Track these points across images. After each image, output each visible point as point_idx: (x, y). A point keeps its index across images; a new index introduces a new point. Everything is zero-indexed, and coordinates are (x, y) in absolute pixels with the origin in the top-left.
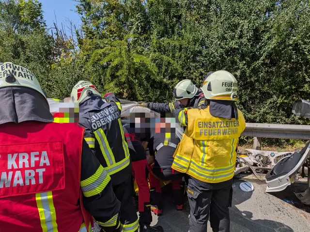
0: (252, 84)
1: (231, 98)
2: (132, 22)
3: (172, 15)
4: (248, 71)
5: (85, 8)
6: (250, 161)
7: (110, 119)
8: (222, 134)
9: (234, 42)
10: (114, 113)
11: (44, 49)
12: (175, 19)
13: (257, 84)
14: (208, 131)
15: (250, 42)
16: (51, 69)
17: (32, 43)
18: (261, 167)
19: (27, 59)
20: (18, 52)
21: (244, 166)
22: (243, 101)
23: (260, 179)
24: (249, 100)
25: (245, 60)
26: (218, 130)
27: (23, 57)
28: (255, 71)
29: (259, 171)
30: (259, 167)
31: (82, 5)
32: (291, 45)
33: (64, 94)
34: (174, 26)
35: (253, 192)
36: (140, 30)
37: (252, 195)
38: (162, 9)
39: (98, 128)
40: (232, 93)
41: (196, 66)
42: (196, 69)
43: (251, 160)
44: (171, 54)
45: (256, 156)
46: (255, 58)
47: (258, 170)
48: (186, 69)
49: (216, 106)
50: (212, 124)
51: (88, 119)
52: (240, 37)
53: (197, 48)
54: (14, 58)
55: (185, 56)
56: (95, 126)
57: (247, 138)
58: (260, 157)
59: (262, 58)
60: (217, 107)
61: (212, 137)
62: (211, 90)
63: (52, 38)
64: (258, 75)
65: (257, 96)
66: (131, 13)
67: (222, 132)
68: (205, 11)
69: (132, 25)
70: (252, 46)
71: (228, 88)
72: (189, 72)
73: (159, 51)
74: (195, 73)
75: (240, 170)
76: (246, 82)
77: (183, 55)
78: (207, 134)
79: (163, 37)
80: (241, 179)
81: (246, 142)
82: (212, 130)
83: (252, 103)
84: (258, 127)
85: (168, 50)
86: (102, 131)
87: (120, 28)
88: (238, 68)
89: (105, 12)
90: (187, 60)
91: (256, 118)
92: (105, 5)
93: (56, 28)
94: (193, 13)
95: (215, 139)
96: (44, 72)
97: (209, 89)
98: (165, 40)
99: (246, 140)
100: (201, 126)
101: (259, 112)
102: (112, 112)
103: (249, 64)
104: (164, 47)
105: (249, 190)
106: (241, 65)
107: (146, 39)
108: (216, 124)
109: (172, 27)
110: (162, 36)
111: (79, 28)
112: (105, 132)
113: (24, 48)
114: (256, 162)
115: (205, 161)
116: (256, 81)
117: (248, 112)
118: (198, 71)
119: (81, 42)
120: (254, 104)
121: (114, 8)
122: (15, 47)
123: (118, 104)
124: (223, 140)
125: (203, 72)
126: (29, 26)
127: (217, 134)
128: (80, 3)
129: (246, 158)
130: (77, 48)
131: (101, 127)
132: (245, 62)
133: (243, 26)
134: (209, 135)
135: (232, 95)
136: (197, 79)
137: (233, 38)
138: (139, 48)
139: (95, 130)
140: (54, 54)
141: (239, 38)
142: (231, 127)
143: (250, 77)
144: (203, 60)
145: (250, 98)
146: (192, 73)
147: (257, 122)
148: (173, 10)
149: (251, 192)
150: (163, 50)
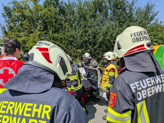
2: (37, 25)
4: (93, 50)
12: (59, 26)
25: (91, 45)
28: (95, 50)
31: (6, 13)
32: (107, 40)
36: (42, 29)
41: (71, 47)
46: (95, 44)
53: (72, 39)
59: (97, 45)
74: (71, 50)
79: (55, 33)
85: (58, 39)
88: (89, 49)
90: (67, 44)
98: (56, 35)
103: (93, 47)
104: (56, 38)
106: (90, 47)
107: (46, 34)
125: (75, 50)
128: (4, 12)
131: (77, 72)
137: (86, 36)
146: (70, 50)
150: (55, 39)
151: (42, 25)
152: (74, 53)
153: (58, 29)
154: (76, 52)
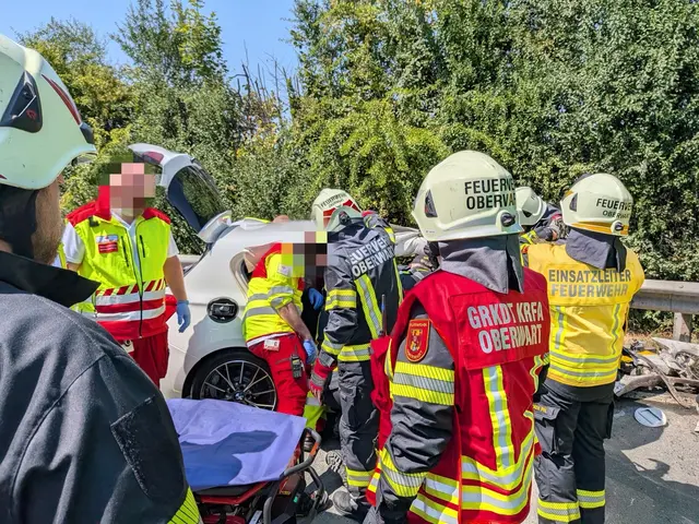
0: (675, 195)
1: (612, 231)
2: (404, 60)
3: (491, 41)
4: (665, 165)
5: (307, 33)
6: (663, 364)
7: (381, 258)
8: (595, 295)
9: (633, 97)
10: (386, 248)
11: (223, 119)
12: (497, 51)
13: (686, 192)
14: (567, 288)
15: (672, 98)
16: (235, 159)
17: (200, 108)
18: (689, 378)
19: (190, 139)
20: (174, 125)
21: (647, 373)
22: (652, 232)
23: (684, 404)
24: (668, 229)
25: (659, 139)
26: (589, 287)
27: (182, 134)
28: (683, 164)
29: (684, 388)
30: (683, 378)
31: (302, 28)
33: (258, 210)
34: (496, 64)
35: (666, 430)
36: (419, 75)
37: (663, 436)
38: (470, 30)
39: (362, 274)
40: (614, 220)
41: (543, 151)
42: (543, 157)
43: (664, 362)
44: (486, 126)
45: (678, 354)
47: (681, 385)
48: (520, 159)
49: (580, 240)
50: (576, 275)
51: (345, 258)
52: (649, 87)
53: (549, 111)
54: (165, 135)
55: (519, 130)
56: (356, 270)
57: (661, 317)
58: (687, 357)
60: (581, 243)
61: (575, 300)
62: (575, 210)
63: (237, 95)
64: (689, 173)
65: (686, 220)
66: (403, 42)
67: (595, 290)
68: (566, 30)
69: (403, 66)
70: (676, 106)
71: (609, 210)
72: (527, 165)
73: (459, 121)
74: (539, 168)
75: (639, 381)
76: (662, 190)
77: (515, 128)
78: (567, 293)
79: (470, 89)
80: (640, 402)
81: (657, 326)
82: (575, 287)
83: (675, 237)
84: (684, 290)
85: (479, 117)
86: (367, 279)
87: (379, 74)
88: (642, 158)
89: (347, 40)
90: (523, 139)
91: (683, 271)
92: (347, 26)
93: (246, 75)
94: (539, 35)
95: (582, 303)
96: (222, 166)
97: (573, 207)
98: (474, 97)
99: (659, 321)
100: (555, 278)
101: (691, 258)
102: (382, 247)
103: (667, 149)
104: (472, 110)
105: (656, 423)
106: (648, 151)
107: (432, 94)
108: (584, 275)
109: (492, 69)
110: (469, 87)
111: (293, 73)
112: (373, 281)
113: (185, 117)
114: (676, 367)
115: (562, 341)
116: (685, 186)
117: (665, 257)
118: (546, 162)
119: (295, 105)
120: (681, 239)
121: (367, 30)
122: (169, 115)
123: (389, 231)
124: (598, 305)
125: (560, 164)
126: (194, 72)
127: (585, 293)
128: (298, 24)
129: (654, 358)
130: (287, 115)
131: (366, 273)
132: (657, 143)
133: (655, 62)
134: (571, 295)
135: (614, 224)
136: (546, 182)
137: (630, 90)
138: (416, 114)
139: (357, 278)
140: (242, 129)
141: (644, 91)
142: (614, 283)
143: (672, 176)
144: (560, 139)
145: (670, 226)
146: (534, 168)
147: (687, 280)
148: (494, 32)
149: (661, 429)
150: (469, 117)
151: (424, 58)
152: (556, 180)
153: (488, 68)
154: (562, 177)
